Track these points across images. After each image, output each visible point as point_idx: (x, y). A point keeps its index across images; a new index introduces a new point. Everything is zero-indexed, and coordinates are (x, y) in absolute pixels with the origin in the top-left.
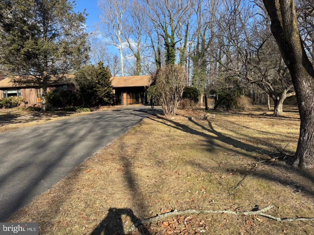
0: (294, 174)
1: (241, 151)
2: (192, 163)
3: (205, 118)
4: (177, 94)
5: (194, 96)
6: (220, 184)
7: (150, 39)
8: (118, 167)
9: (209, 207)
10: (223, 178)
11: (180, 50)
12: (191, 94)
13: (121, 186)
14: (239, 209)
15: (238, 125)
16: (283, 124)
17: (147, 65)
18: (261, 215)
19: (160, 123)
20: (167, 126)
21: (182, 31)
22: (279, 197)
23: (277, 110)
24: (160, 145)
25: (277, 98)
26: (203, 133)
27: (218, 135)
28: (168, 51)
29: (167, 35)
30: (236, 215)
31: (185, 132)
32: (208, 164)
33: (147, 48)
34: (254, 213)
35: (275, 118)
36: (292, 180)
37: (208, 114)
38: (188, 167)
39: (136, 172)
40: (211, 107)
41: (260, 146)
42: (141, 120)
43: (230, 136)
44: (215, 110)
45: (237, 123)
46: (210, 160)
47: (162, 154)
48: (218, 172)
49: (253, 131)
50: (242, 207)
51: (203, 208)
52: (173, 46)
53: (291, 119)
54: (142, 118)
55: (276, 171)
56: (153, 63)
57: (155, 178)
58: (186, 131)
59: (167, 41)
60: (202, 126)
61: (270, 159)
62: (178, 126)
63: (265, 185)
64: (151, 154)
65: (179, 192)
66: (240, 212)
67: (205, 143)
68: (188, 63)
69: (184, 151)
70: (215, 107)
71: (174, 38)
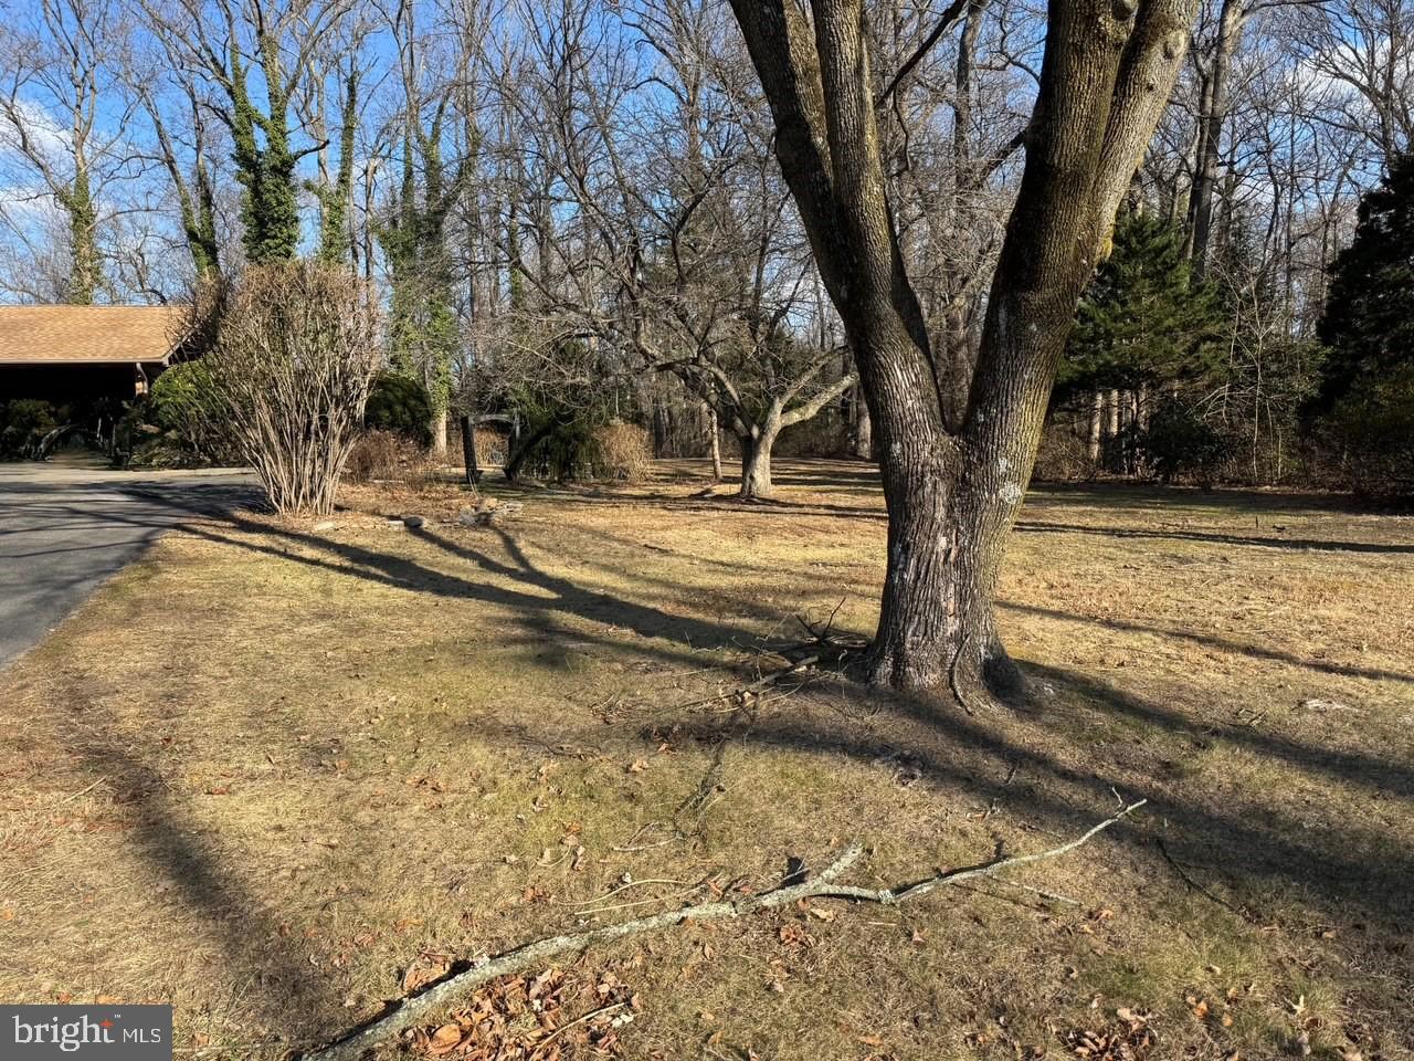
0: (884, 714)
1: (674, 649)
2: (488, 729)
3: (484, 521)
4: (337, 406)
5: (413, 418)
6: (631, 797)
7: (148, 118)
8: (89, 806)
9: (617, 908)
10: (638, 769)
11: (319, 194)
12: (398, 408)
13: (137, 905)
14: (736, 890)
15: (625, 542)
16: (784, 529)
17: (135, 256)
18: (823, 895)
19: (259, 554)
20: (302, 565)
21: (325, 104)
22: (859, 811)
23: (752, 478)
24: (302, 665)
25: (750, 430)
26: (489, 587)
27: (558, 593)
28: (256, 193)
29: (243, 109)
30: (734, 915)
31: (405, 591)
32: (557, 723)
33: (135, 164)
34: (799, 892)
35: (750, 508)
36: (883, 738)
37: (491, 502)
38: (474, 751)
39: (203, 816)
40: (489, 467)
41: (730, 620)
42: (146, 542)
43: (609, 593)
44: (508, 483)
45: (617, 534)
46: (562, 704)
47: (320, 707)
48: (607, 751)
49: (686, 561)
50: (746, 877)
51: (597, 919)
52: (284, 169)
53: (801, 510)
54: (151, 533)
55: (824, 712)
56: (173, 245)
57: (321, 829)
58: (409, 586)
59: (246, 143)
60: (478, 555)
61: (792, 668)
62: (360, 561)
63: (801, 773)
64: (261, 714)
65: (464, 874)
66: (748, 901)
67: (518, 632)
68: (362, 260)
69: (431, 677)
70: (510, 471)
71: (283, 134)
